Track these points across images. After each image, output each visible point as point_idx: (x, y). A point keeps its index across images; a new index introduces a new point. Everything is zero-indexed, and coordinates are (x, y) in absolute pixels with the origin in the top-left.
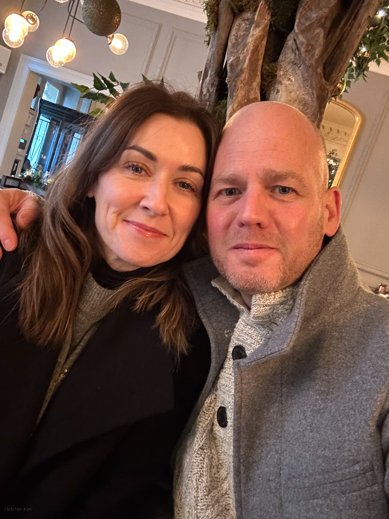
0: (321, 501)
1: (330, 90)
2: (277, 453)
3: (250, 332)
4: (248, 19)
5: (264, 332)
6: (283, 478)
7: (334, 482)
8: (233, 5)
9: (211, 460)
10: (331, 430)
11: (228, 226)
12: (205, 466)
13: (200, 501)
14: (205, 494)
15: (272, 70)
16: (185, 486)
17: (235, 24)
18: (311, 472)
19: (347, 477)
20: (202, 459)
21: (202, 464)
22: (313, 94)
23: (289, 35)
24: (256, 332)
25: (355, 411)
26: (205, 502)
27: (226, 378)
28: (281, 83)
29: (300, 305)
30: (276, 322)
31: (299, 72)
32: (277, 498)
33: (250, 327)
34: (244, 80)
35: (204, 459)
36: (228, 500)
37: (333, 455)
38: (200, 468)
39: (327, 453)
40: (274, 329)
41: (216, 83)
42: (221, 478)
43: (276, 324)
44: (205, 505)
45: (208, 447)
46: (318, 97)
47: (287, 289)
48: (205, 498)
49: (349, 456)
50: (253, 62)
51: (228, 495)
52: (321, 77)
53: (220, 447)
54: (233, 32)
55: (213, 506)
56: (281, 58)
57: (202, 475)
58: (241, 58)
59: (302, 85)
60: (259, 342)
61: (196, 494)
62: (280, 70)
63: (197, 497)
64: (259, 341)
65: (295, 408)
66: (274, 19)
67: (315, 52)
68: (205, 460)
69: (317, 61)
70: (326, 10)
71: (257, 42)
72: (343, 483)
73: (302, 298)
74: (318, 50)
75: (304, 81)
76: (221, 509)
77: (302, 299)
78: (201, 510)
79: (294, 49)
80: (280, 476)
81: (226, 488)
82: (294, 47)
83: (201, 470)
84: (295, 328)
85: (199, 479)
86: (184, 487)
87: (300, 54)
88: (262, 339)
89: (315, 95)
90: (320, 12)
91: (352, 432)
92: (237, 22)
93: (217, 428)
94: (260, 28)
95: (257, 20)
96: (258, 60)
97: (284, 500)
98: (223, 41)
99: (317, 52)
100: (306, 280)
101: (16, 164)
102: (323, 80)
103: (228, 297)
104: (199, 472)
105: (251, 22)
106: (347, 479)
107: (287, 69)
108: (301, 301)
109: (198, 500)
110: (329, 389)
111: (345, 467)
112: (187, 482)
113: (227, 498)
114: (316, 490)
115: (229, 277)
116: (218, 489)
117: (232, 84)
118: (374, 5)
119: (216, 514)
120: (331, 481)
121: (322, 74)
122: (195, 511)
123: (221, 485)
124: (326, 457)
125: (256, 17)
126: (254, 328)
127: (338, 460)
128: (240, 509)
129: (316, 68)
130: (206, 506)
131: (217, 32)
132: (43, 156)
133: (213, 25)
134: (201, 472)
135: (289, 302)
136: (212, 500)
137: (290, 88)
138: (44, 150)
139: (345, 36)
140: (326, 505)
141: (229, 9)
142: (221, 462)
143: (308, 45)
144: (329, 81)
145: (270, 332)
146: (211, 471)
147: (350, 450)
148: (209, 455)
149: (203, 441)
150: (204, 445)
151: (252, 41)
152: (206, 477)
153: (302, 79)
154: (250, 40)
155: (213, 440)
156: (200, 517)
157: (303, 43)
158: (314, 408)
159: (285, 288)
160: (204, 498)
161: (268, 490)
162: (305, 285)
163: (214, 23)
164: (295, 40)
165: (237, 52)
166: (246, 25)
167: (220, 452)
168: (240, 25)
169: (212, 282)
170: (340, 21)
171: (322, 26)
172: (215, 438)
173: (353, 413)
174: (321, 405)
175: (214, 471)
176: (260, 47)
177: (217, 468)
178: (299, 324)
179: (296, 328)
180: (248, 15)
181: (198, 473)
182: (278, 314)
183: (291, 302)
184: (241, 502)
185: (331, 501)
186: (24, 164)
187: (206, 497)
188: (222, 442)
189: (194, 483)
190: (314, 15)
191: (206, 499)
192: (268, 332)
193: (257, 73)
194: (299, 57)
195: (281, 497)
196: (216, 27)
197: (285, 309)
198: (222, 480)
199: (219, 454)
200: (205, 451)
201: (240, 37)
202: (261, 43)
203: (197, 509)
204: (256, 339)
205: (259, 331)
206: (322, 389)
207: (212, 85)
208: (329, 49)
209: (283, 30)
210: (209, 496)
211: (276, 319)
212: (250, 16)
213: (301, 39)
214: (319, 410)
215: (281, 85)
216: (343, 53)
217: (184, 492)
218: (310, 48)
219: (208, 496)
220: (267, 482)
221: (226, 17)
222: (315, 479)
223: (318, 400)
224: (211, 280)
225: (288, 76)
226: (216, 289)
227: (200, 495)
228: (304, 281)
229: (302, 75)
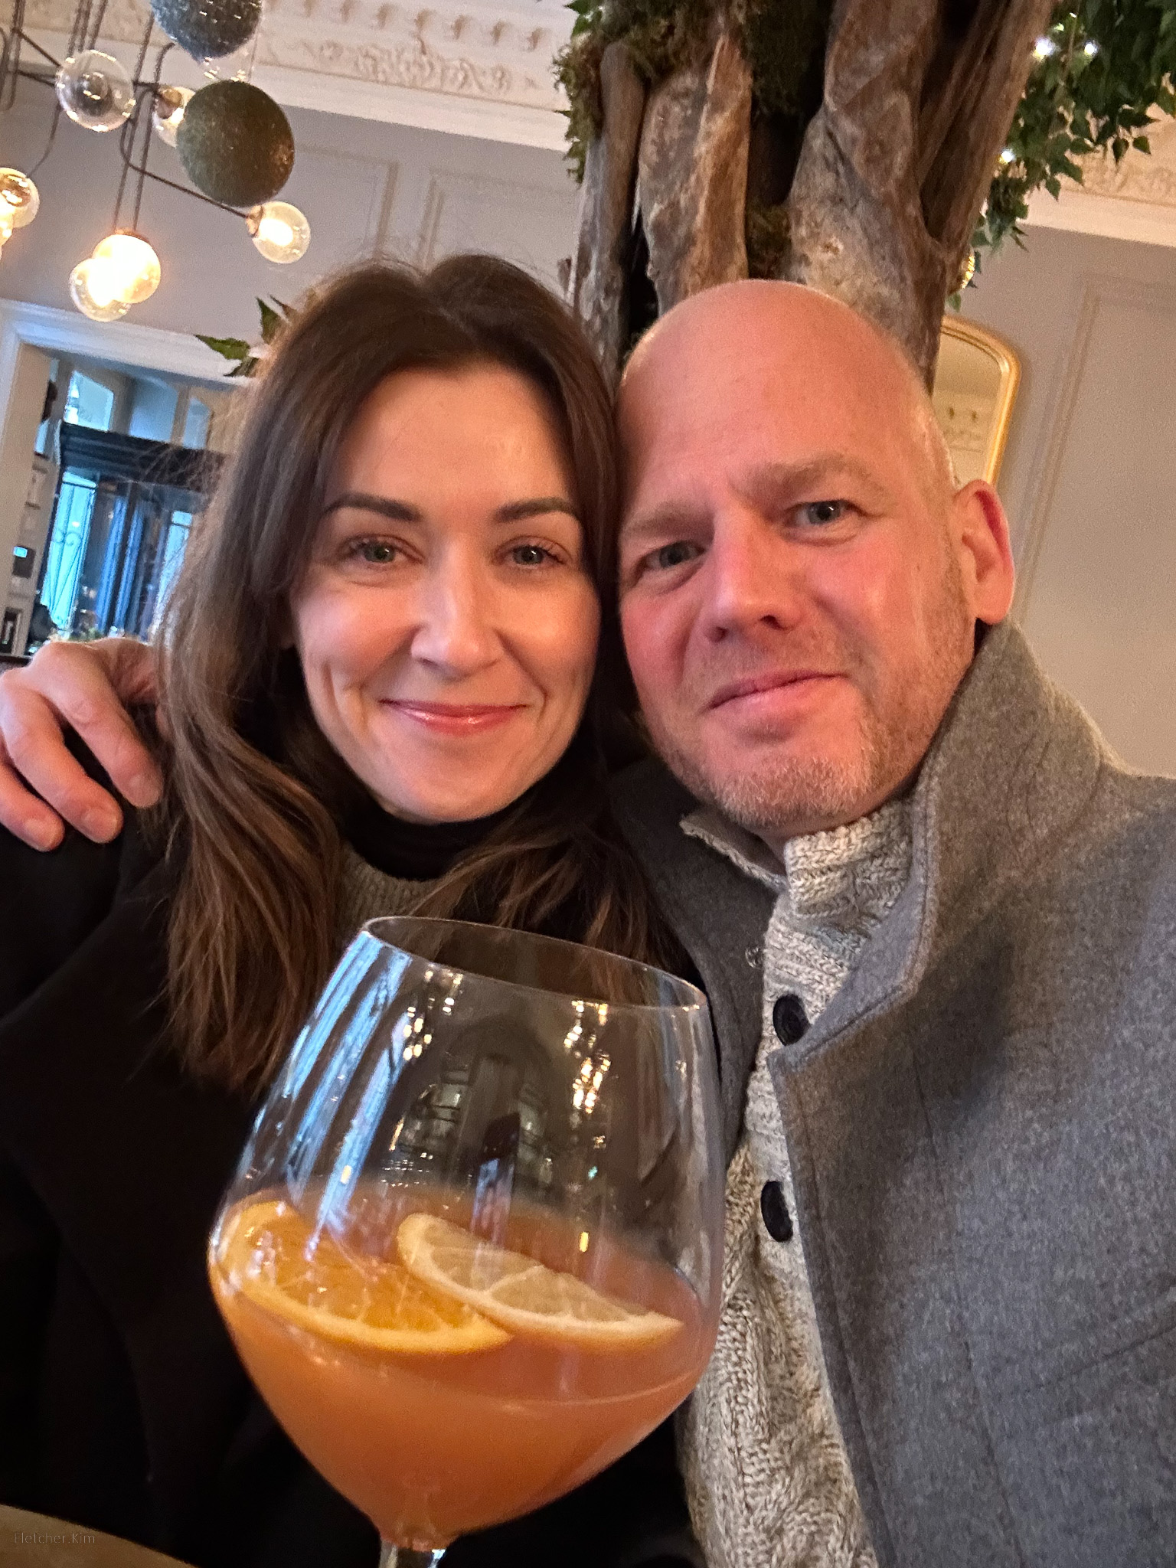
0: (1093, 1416)
1: (948, 263)
2: (947, 1299)
3: (806, 949)
4: (686, 93)
5: (844, 944)
6: (980, 1369)
7: (1117, 1352)
8: (640, 58)
9: (767, 1338)
10: (1079, 1202)
11: (681, 646)
12: (748, 1357)
13: (747, 1460)
14: (760, 1437)
15: (774, 227)
16: (705, 1425)
17: (651, 109)
18: (1047, 1334)
19: (1151, 1332)
20: (738, 1337)
21: (740, 1352)
22: (903, 279)
23: (811, 124)
24: (823, 947)
25: (1137, 1134)
26: (761, 1461)
27: (766, 1096)
28: (804, 260)
29: (926, 852)
30: (873, 911)
31: (854, 223)
32: (973, 1431)
33: (802, 936)
34: (700, 263)
35: (743, 1335)
36: (830, 1454)
37: (1098, 1273)
38: (735, 1364)
39: (1081, 1271)
40: (872, 931)
41: (618, 284)
42: (802, 1392)
43: (874, 917)
44: (763, 1470)
45: (754, 1302)
46: (918, 285)
47: (885, 812)
48: (761, 1449)
49: (1145, 1266)
50: (718, 210)
51: (828, 1438)
52: (919, 230)
53: (788, 1301)
54: (650, 134)
55: (789, 1470)
56: (796, 189)
57: (743, 1384)
58: (682, 203)
59: (866, 258)
60: (833, 975)
61: (732, 1441)
62: (798, 223)
63: (739, 1450)
64: (834, 970)
65: (976, 1160)
66: (762, 81)
67: (892, 161)
68: (748, 1339)
69: (901, 185)
70: (908, 42)
71: (723, 153)
72: (1143, 1351)
73: (927, 830)
74: (900, 154)
75: (871, 246)
76: (813, 1477)
77: (929, 834)
78: (753, 1486)
79: (831, 159)
80: (969, 1368)
81: (822, 1419)
82: (830, 153)
83: (737, 1369)
84: (923, 920)
85: (736, 1398)
86: (701, 1427)
87: (850, 170)
88: (841, 965)
89: (909, 282)
90: (893, 47)
91: (1141, 1196)
92: (659, 103)
93: (770, 1247)
94: (727, 114)
95: (715, 91)
96: (730, 204)
97: (994, 1436)
98: (624, 166)
99: (900, 158)
100: (930, 777)
101: (10, 625)
102: (927, 235)
103: (734, 859)
104: (733, 1377)
105: (699, 99)
106: (1153, 1337)
107: (819, 220)
108: (927, 841)
109: (742, 1460)
110: (1058, 1085)
111: (1141, 1302)
112: (708, 1412)
113: (826, 1446)
114: (1071, 1386)
115: (722, 791)
116: (799, 1421)
117: (666, 280)
118: (1039, 11)
119: (800, 1492)
120: (1107, 1350)
121: (922, 223)
122: (738, 1490)
123: (804, 1411)
124: (1081, 1281)
125: (710, 83)
126: (816, 936)
127: (1117, 1286)
128: (869, 1489)
129: (903, 205)
130: (768, 1472)
131: (603, 139)
132: (89, 590)
133: (588, 121)
134: (740, 1375)
135: (896, 847)
136: (782, 1452)
137: (835, 272)
138: (89, 572)
139: (968, 110)
140: (1106, 1425)
141: (632, 69)
142: (795, 1344)
143: (869, 144)
144: (944, 239)
145: (863, 940)
146: (769, 1372)
147: (1143, 1250)
148: (757, 1325)
149: (733, 1285)
150: (739, 1295)
151: (707, 152)
152: (757, 1387)
153: (865, 241)
154: (702, 149)
155: (765, 1284)
156: (756, 1508)
157: (854, 141)
158: (1025, 1147)
159: (878, 809)
160: (757, 1449)
161: (943, 1415)
162: (931, 792)
163: (593, 116)
164: (830, 135)
165: (670, 187)
166: (684, 108)
167: (790, 1316)
168: (665, 113)
169: (683, 824)
170: (950, 67)
171: (904, 85)
172: (770, 1280)
173: (1132, 1139)
174: (1041, 1135)
175: (779, 1369)
176: (733, 164)
177: (787, 1363)
178: (931, 907)
179: (927, 922)
180: (686, 81)
181: (729, 1380)
182: (871, 887)
183: (903, 845)
184: (870, 1466)
185: (1118, 1410)
186: (32, 620)
187: (765, 1446)
188: (792, 1287)
189: (725, 1410)
190: (876, 59)
191: (765, 1452)
192: (858, 943)
193: (733, 240)
194: (849, 181)
195: (985, 1431)
196: (599, 125)
197: (887, 870)
198: (805, 1395)
199: (788, 1322)
200: (745, 1313)
201: (671, 147)
202: (735, 153)
203: (745, 1485)
204: (824, 968)
205: (830, 941)
206: (1040, 1088)
207: (608, 291)
208: (929, 150)
209: (793, 111)
210: (773, 1441)
211: (870, 903)
212: (693, 82)
213: (848, 128)
214: (1039, 1149)
215: (808, 264)
216: (972, 154)
217: (704, 1442)
218: (877, 151)
219: (768, 1442)
220: (934, 1392)
221: (624, 92)
222: (1060, 1355)
223: (1031, 1120)
224: (679, 820)
225: (822, 238)
226: (698, 841)
227: (746, 1441)
228: (926, 780)
229: (865, 230)
